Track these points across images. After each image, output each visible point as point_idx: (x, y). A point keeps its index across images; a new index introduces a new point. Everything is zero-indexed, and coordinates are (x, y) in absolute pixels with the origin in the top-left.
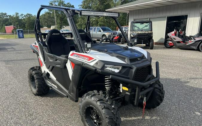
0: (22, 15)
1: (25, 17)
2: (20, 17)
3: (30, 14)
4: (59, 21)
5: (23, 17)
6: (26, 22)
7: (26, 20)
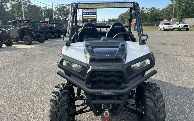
0: (147, 9)
1: (150, 11)
2: (145, 11)
3: (154, 8)
4: (181, 13)
5: (148, 11)
6: (149, 15)
7: (149, 14)
